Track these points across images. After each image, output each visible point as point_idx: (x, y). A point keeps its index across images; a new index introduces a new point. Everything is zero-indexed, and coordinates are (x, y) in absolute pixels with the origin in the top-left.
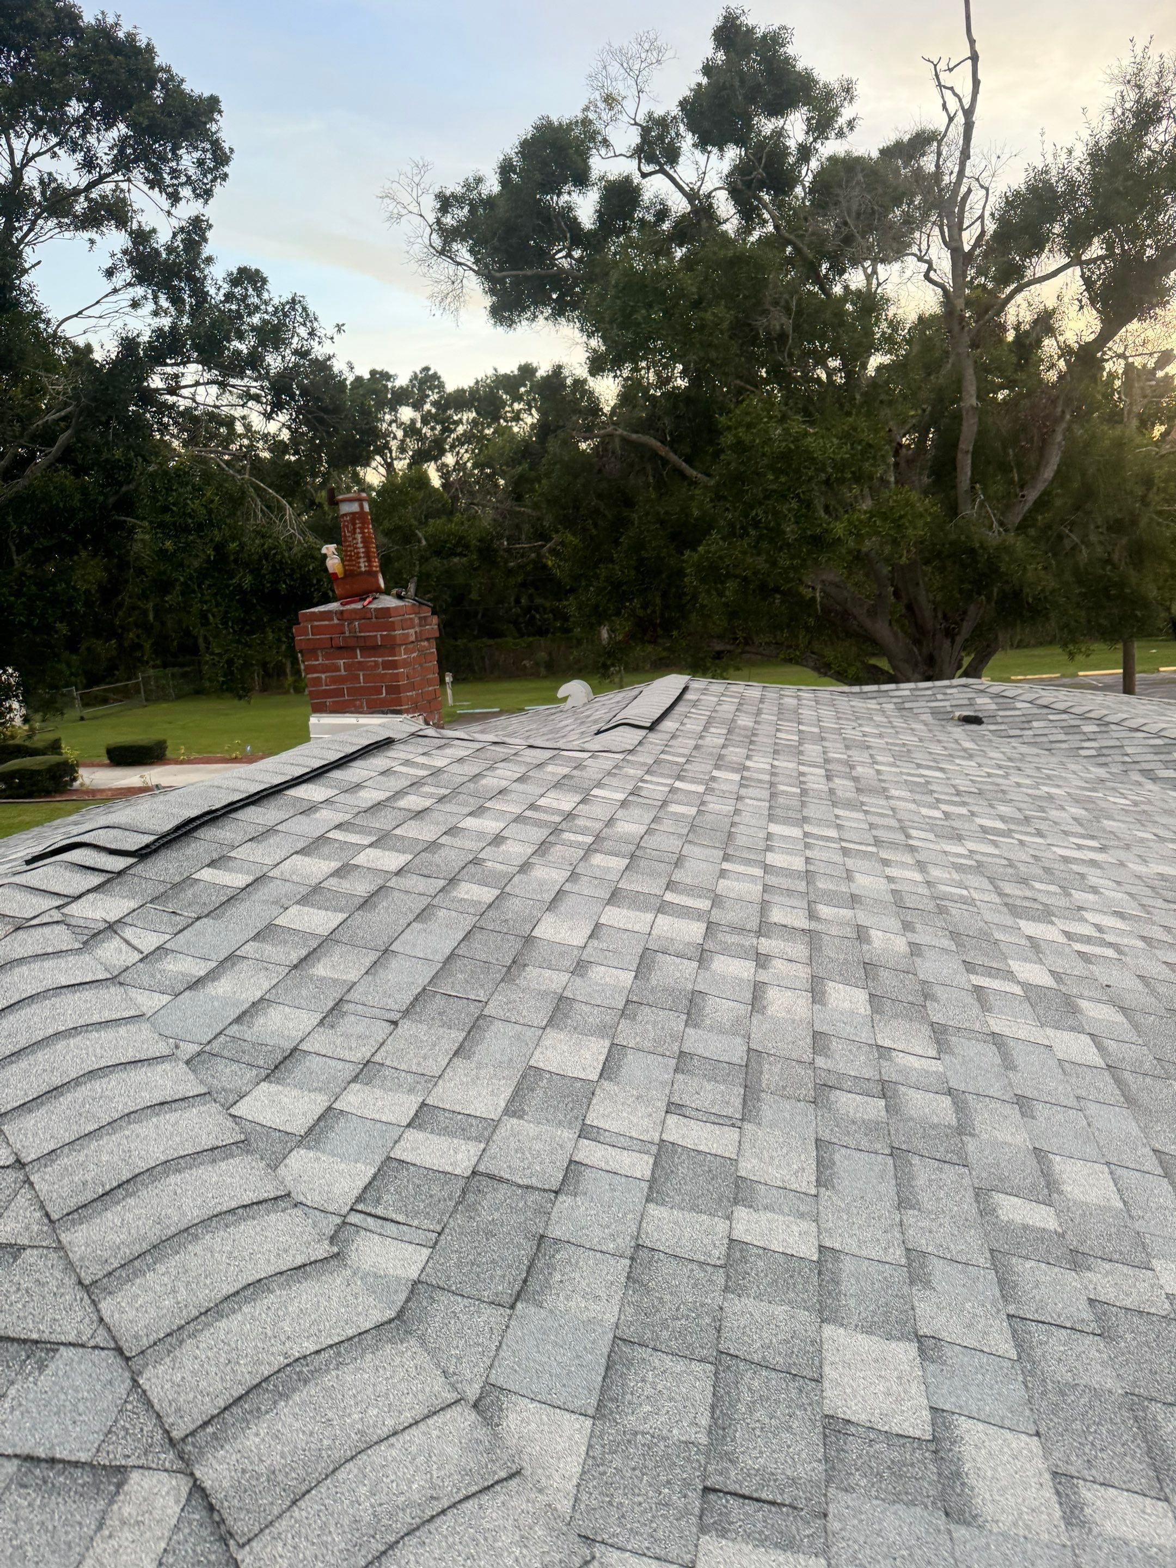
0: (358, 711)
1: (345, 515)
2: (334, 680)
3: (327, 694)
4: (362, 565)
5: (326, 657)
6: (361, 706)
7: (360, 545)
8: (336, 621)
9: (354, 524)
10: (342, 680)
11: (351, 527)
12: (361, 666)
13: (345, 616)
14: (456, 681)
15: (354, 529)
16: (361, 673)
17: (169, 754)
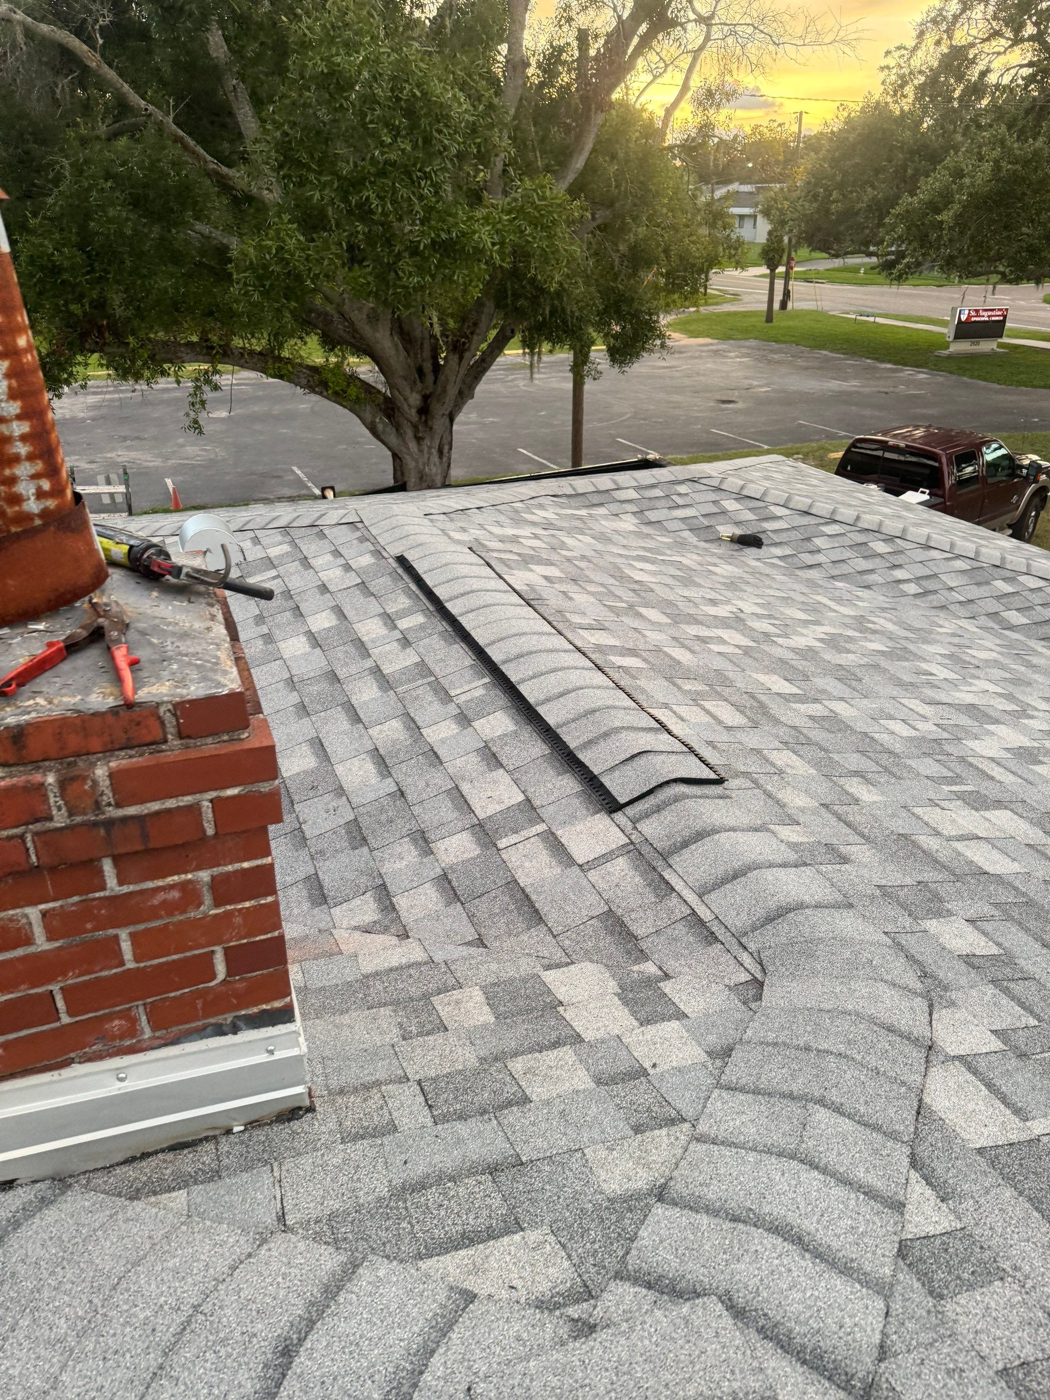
10: (43, 967)
12: (122, 909)
16: (124, 934)
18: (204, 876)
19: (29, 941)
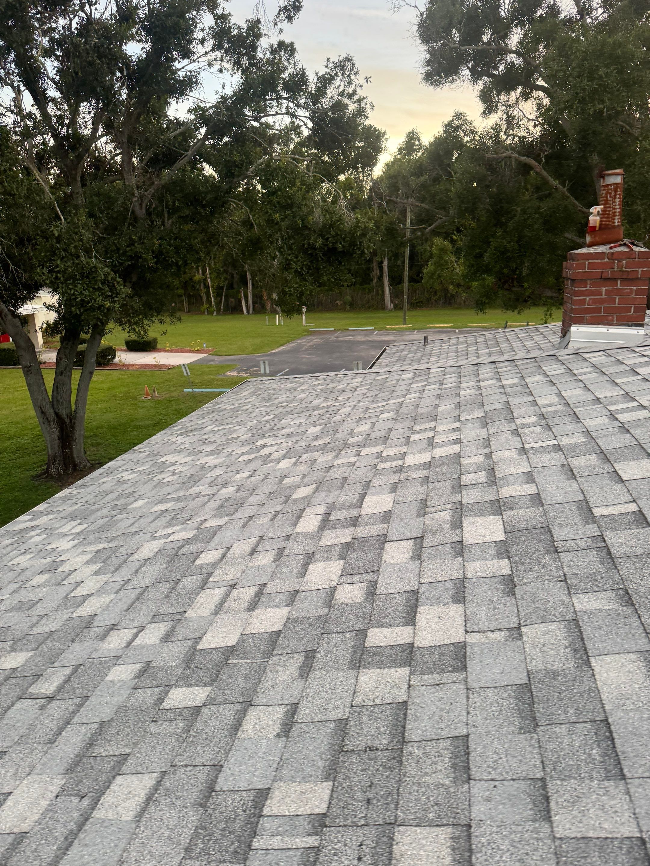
0: (610, 323)
1: (611, 185)
2: (595, 301)
3: (588, 311)
4: (616, 221)
5: (593, 285)
6: (613, 321)
7: (618, 207)
8: (606, 260)
9: (616, 191)
10: (602, 301)
11: (613, 194)
12: (619, 292)
13: (615, 257)
14: (308, 311)
15: (616, 195)
16: (617, 297)
17: (159, 346)
18: (635, 288)
19: (602, 295)
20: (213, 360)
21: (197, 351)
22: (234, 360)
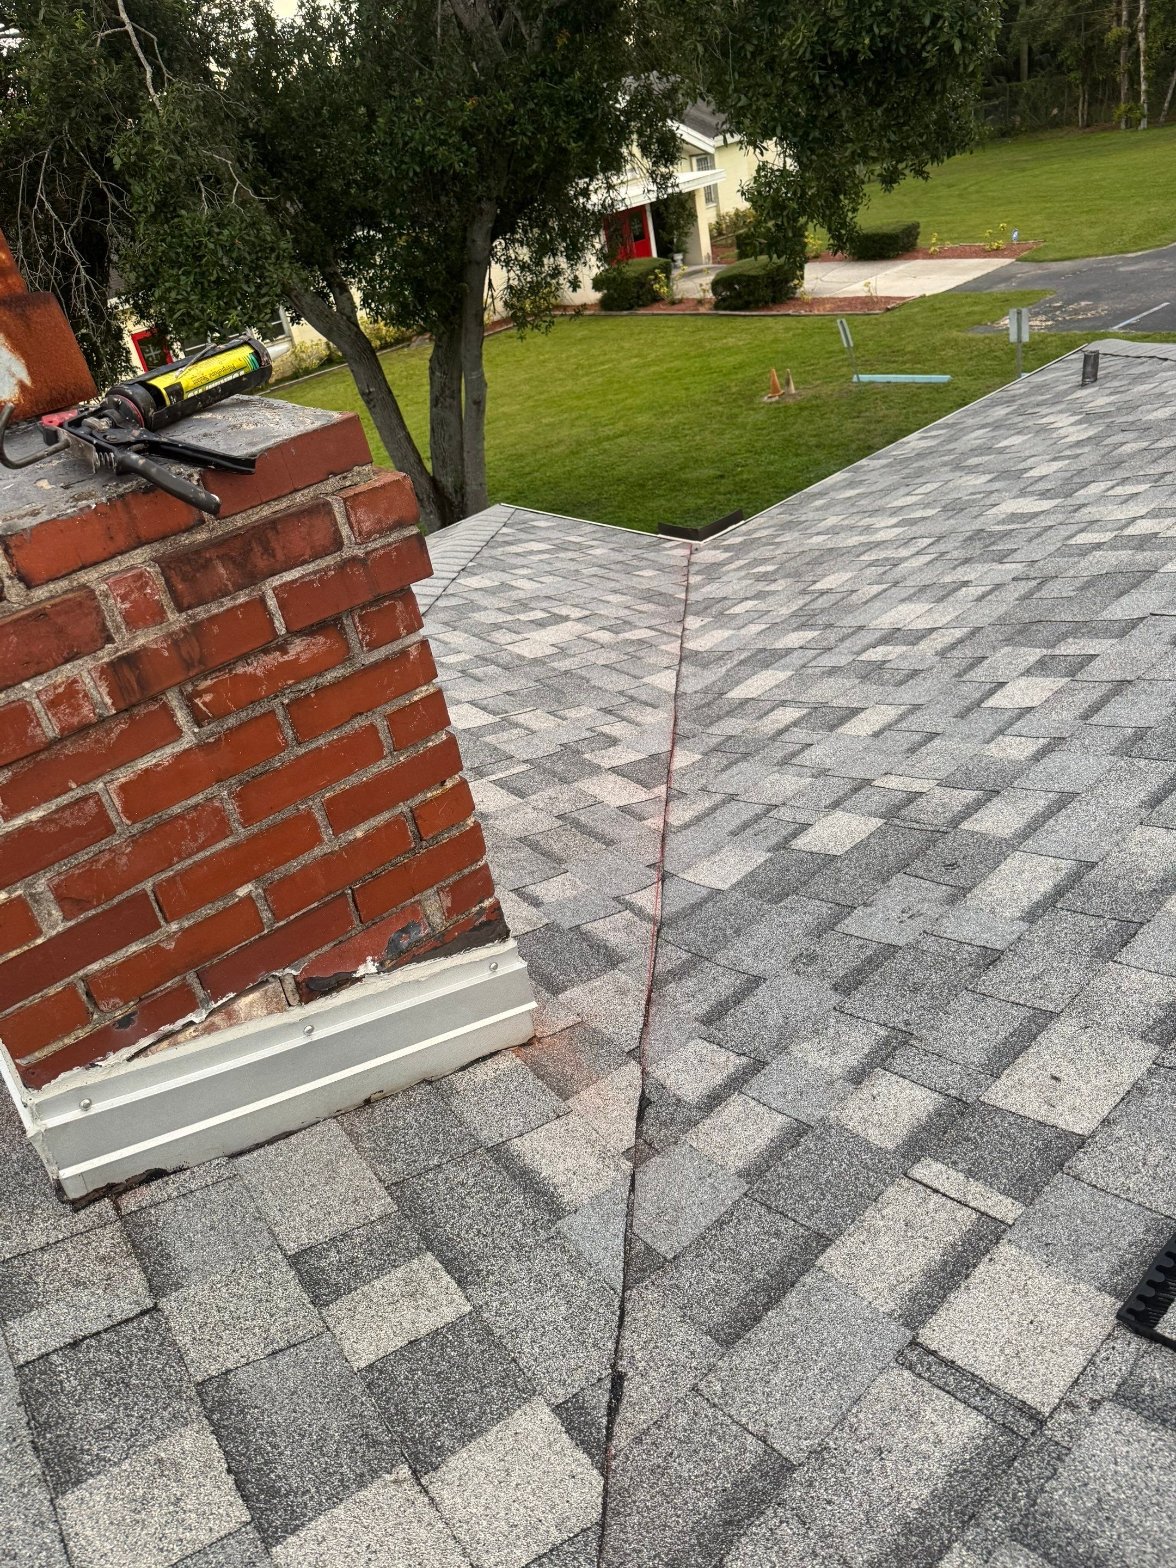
17: (920, 242)
20: (1008, 279)
21: (996, 253)
22: (1058, 275)
